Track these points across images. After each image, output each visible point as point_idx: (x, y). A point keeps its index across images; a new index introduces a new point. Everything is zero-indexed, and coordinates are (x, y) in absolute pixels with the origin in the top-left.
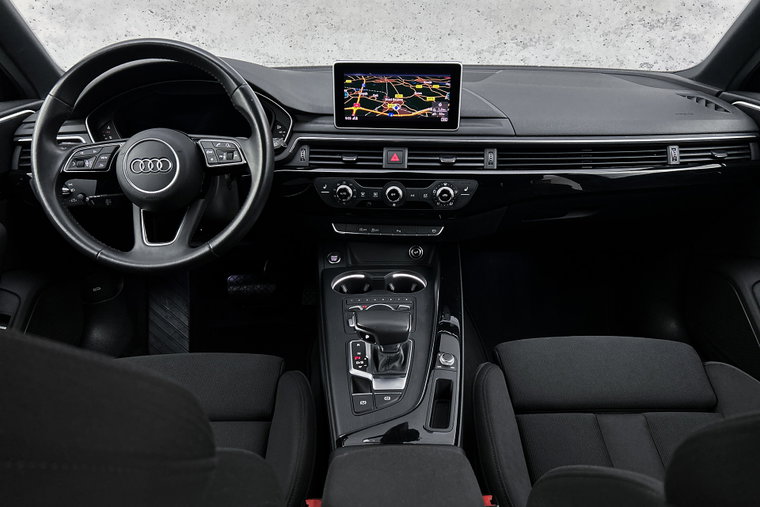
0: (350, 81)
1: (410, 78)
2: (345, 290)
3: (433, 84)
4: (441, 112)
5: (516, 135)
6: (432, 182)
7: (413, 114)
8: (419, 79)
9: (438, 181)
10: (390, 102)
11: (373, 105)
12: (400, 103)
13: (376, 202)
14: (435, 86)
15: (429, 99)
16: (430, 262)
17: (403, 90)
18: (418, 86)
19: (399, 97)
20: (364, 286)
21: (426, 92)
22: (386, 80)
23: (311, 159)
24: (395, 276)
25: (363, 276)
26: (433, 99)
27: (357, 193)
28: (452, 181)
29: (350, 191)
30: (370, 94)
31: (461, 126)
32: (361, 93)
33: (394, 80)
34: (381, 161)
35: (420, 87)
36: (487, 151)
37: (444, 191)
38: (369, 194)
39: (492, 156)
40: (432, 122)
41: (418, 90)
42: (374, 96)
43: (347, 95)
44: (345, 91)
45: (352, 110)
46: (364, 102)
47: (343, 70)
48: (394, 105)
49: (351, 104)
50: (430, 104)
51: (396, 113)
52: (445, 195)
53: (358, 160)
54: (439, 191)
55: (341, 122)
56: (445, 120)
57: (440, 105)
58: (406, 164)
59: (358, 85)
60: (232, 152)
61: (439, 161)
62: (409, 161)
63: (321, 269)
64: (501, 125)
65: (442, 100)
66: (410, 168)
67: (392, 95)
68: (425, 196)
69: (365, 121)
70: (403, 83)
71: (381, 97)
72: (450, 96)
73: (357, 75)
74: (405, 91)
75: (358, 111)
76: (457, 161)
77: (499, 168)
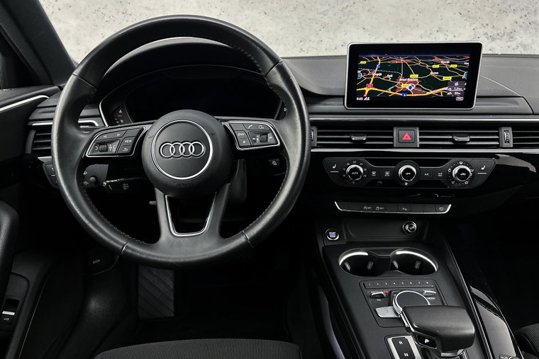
0: (365, 62)
1: (427, 58)
2: (348, 267)
3: (451, 63)
4: (457, 91)
5: (534, 114)
6: (447, 161)
7: (428, 93)
8: (436, 59)
9: (454, 160)
10: (404, 82)
11: (386, 85)
12: (415, 82)
13: (387, 181)
14: (452, 66)
15: (445, 78)
16: (425, 237)
17: (418, 70)
18: (434, 66)
19: (414, 77)
20: (367, 264)
21: (443, 71)
22: (402, 60)
23: (319, 139)
24: (399, 253)
25: (366, 254)
26: (449, 78)
27: (368, 172)
28: (468, 160)
29: (361, 170)
30: (384, 74)
31: (477, 106)
32: (375, 74)
33: (409, 61)
34: (392, 140)
35: (438, 66)
36: (503, 129)
37: (461, 171)
38: (380, 173)
39: (507, 134)
40: (448, 102)
41: (435, 70)
42: (388, 76)
43: (360, 75)
44: (359, 72)
45: (365, 91)
46: (378, 83)
47: (357, 51)
48: (409, 85)
49: (364, 85)
50: (446, 84)
51: (409, 93)
52: (463, 174)
53: (367, 140)
54: (456, 171)
55: (352, 102)
56: (460, 99)
57: (457, 84)
58: (419, 143)
59: (372, 66)
60: (266, 134)
61: (452, 140)
62: (421, 140)
63: (321, 246)
64: (517, 103)
65: (459, 79)
66: (422, 147)
67: (407, 75)
68: (440, 175)
69: (378, 101)
70: (420, 63)
71: (396, 77)
72: (468, 76)
73: (372, 56)
74: (421, 71)
75: (369, 91)
76: (471, 140)
77: (515, 147)
